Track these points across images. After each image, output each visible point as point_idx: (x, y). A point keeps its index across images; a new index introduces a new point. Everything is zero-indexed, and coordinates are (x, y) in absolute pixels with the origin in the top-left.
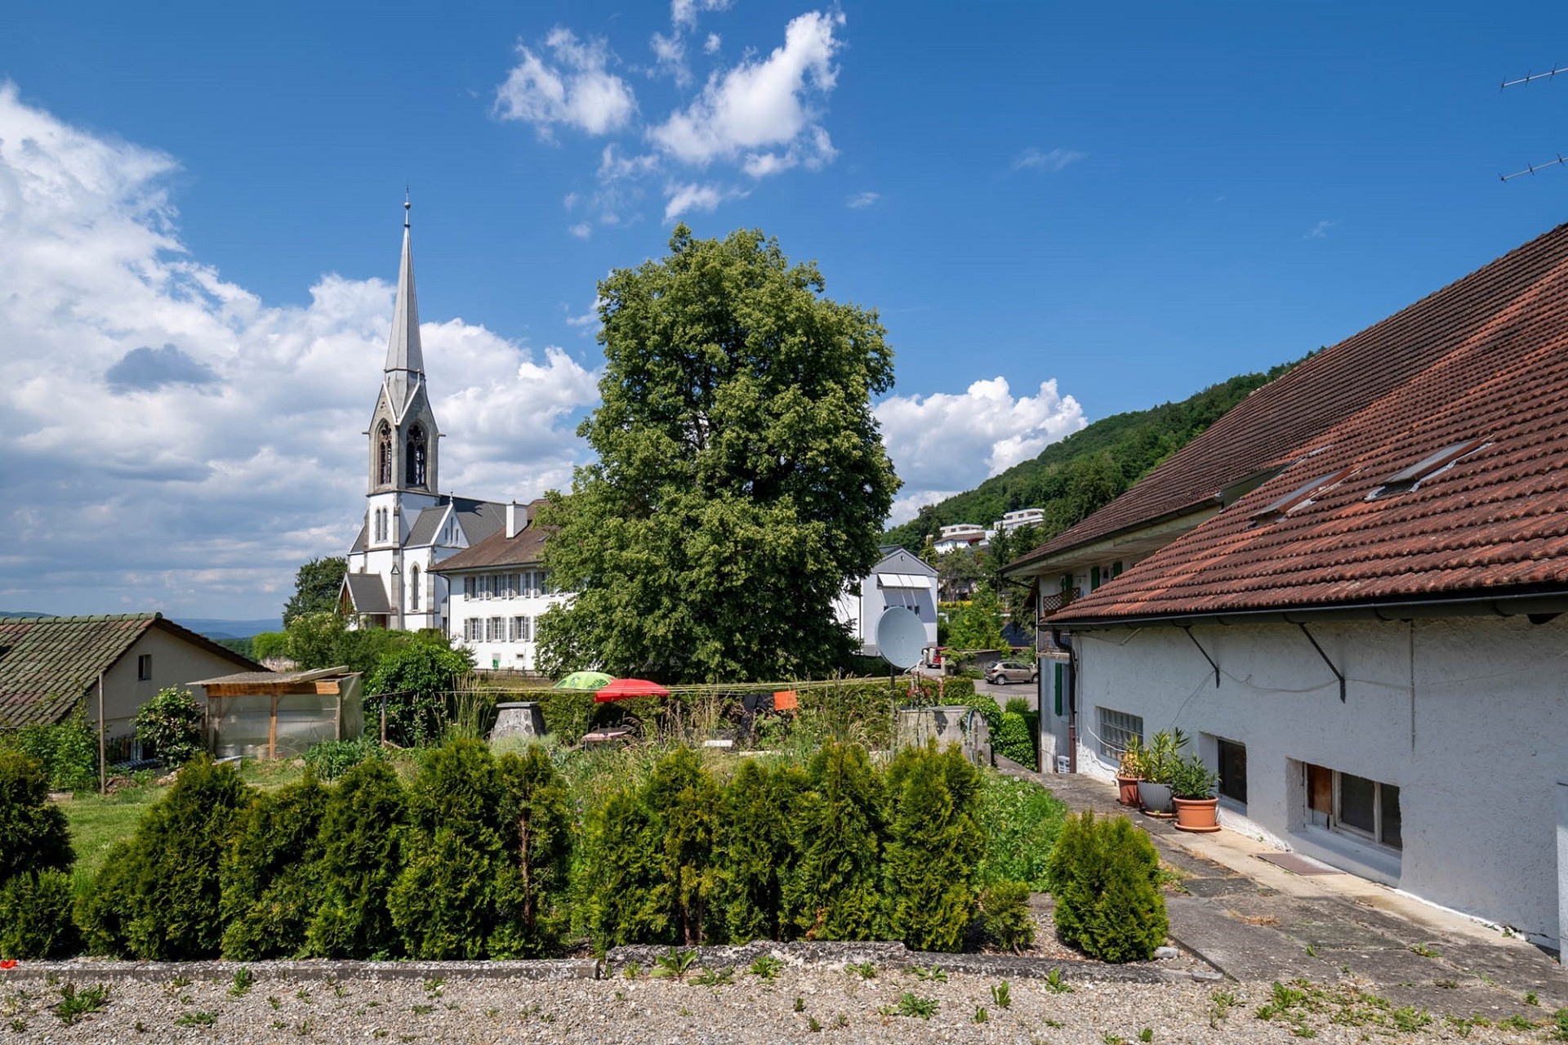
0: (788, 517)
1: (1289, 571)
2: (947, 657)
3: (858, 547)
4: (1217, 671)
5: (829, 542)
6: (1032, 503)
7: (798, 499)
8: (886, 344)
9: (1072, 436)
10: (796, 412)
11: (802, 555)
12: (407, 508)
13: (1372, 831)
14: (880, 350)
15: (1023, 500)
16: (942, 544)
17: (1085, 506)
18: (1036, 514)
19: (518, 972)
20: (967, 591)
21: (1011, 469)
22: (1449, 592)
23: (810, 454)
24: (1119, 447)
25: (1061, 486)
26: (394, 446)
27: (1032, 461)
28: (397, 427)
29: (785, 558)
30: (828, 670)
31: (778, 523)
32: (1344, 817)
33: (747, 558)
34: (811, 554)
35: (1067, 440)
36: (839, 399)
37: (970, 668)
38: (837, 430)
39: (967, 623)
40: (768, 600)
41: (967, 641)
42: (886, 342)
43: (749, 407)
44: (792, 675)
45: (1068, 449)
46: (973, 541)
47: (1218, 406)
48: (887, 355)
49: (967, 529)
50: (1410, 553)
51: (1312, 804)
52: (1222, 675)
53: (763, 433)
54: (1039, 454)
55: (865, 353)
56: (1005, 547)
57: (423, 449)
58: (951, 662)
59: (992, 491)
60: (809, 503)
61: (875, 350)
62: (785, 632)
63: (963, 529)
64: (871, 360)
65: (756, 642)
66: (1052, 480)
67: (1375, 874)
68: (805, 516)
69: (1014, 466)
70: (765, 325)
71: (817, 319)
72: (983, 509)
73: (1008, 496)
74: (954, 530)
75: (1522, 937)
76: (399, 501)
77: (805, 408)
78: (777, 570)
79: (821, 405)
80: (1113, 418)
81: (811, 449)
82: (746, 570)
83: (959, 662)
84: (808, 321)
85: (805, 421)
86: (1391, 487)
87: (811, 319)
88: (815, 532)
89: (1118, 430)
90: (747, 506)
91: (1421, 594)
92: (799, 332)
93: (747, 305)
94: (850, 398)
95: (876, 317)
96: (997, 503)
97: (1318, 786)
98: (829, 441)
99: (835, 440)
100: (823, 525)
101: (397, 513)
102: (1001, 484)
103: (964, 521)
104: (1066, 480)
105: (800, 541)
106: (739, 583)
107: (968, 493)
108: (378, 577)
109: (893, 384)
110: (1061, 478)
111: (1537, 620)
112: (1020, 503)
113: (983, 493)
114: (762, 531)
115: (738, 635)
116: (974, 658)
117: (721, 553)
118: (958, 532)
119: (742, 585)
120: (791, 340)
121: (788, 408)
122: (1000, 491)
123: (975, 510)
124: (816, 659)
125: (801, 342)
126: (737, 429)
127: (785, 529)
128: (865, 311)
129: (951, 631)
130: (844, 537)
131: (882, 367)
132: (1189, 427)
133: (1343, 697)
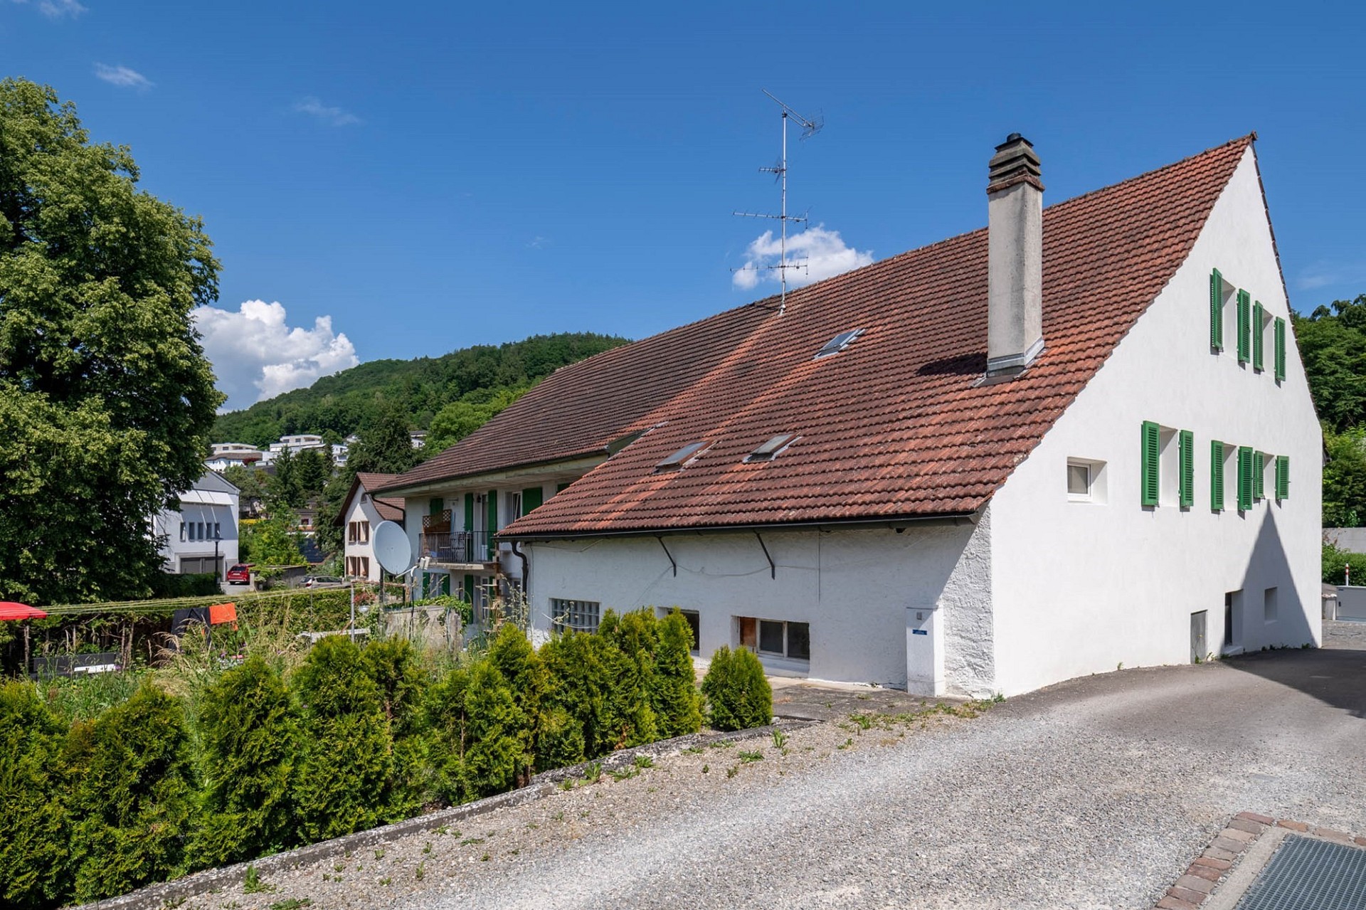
0: (100, 422)
1: (729, 503)
2: (257, 573)
3: (181, 460)
4: (675, 566)
5: (148, 450)
6: (308, 429)
7: (110, 403)
8: (214, 257)
9: (343, 372)
10: (113, 307)
11: (115, 464)
13: (781, 651)
14: (206, 261)
15: (299, 426)
16: (213, 461)
17: (387, 439)
18: (313, 440)
19: (501, 804)
20: (248, 509)
21: (283, 394)
22: (859, 517)
23: (128, 356)
24: (389, 388)
25: (336, 416)
27: (305, 390)
29: (94, 467)
30: (141, 588)
31: (85, 427)
32: (762, 648)
33: (43, 463)
34: (127, 464)
35: (338, 376)
36: (163, 302)
37: (278, 583)
38: (163, 336)
39: (267, 541)
40: (69, 513)
41: (265, 557)
42: (212, 252)
43: (45, 290)
44: (97, 596)
45: (339, 383)
46: (249, 461)
47: (467, 367)
48: (215, 267)
49: (241, 448)
50: (813, 496)
51: (742, 641)
52: (678, 568)
53: (65, 323)
54: (312, 384)
55: (188, 259)
56: (290, 469)
58: (260, 578)
59: (266, 413)
60: (126, 409)
61: (199, 260)
62: (91, 548)
63: (236, 448)
64: (194, 268)
65: (52, 559)
66: (328, 411)
67: (794, 673)
68: (118, 423)
69: (287, 392)
70: (67, 202)
71: (137, 211)
72: (258, 429)
73: (283, 420)
74: (225, 448)
75: (880, 687)
77: (124, 304)
78: (80, 478)
79: (143, 305)
80: (379, 362)
81: (131, 351)
82: (42, 477)
83: (268, 577)
84: (128, 214)
85: (123, 319)
86: (756, 456)
87: (131, 210)
88: (133, 440)
89: (385, 374)
90: (44, 404)
91: (843, 518)
92: (116, 220)
93: (41, 172)
94: (176, 304)
95: (200, 226)
96: (272, 426)
97: (747, 631)
98: (154, 346)
99: (160, 346)
100: (143, 434)
102: (275, 408)
103: (237, 440)
104: (341, 412)
105: (116, 449)
106: (33, 491)
107: (239, 413)
109: (217, 298)
110: (336, 409)
111: (899, 531)
112: (297, 428)
113: (257, 415)
114: (65, 434)
115: (26, 552)
116: (282, 573)
117: (6, 456)
118: (231, 451)
119: (36, 495)
120: (104, 227)
121: (102, 301)
122: (274, 414)
123: (248, 431)
124: (128, 577)
125: (118, 231)
126: (27, 312)
127: (96, 435)
128: (188, 216)
129: (251, 549)
130: (168, 449)
131: (206, 278)
132: (445, 380)
133: (773, 576)
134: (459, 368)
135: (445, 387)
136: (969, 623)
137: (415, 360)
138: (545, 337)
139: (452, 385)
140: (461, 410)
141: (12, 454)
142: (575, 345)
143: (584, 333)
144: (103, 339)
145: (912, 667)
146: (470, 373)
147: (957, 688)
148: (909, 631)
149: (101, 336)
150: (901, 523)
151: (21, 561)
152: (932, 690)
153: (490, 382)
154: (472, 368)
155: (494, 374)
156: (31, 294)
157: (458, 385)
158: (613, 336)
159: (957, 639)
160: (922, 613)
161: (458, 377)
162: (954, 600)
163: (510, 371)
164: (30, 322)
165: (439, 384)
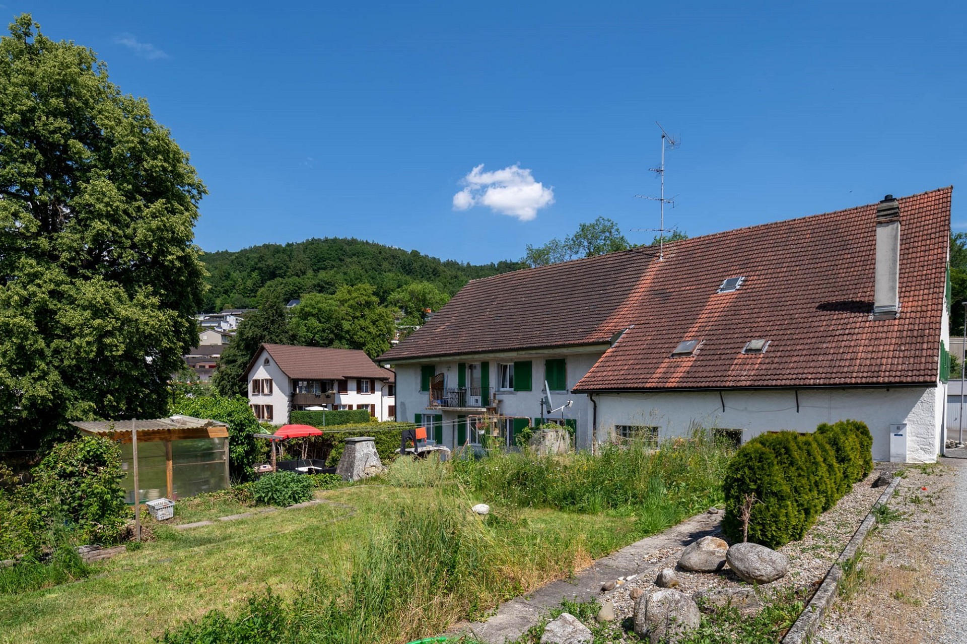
0: (153, 304)
4: (724, 407)
5: (176, 325)
23: (169, 257)
31: (144, 307)
40: (132, 369)
43: (118, 206)
53: (127, 231)
62: (145, 394)
68: (163, 305)
77: (168, 220)
79: (176, 220)
81: (170, 254)
82: (124, 343)
84: (166, 152)
86: (749, 350)
87: (169, 150)
88: (169, 318)
93: (107, 117)
98: (183, 250)
100: (177, 314)
106: (119, 353)
111: (888, 390)
115: (109, 396)
120: (152, 162)
121: (153, 216)
127: (152, 313)
132: (248, 270)
133: (798, 411)
134: (259, 261)
135: (249, 276)
136: (922, 431)
137: (218, 253)
138: (320, 240)
139: (255, 274)
140: (319, 299)
141: (106, 326)
142: (347, 248)
143: (349, 238)
144: (154, 244)
145: (893, 450)
146: (268, 265)
147: (915, 459)
148: (892, 435)
149: (153, 241)
150: (889, 387)
151: (105, 403)
152: (905, 460)
153: (285, 273)
154: (270, 262)
155: (288, 268)
156: (109, 209)
157: (259, 274)
158: (371, 242)
159: (915, 438)
160: (899, 428)
161: (259, 269)
162: (913, 421)
163: (300, 266)
164: (108, 230)
165: (245, 274)
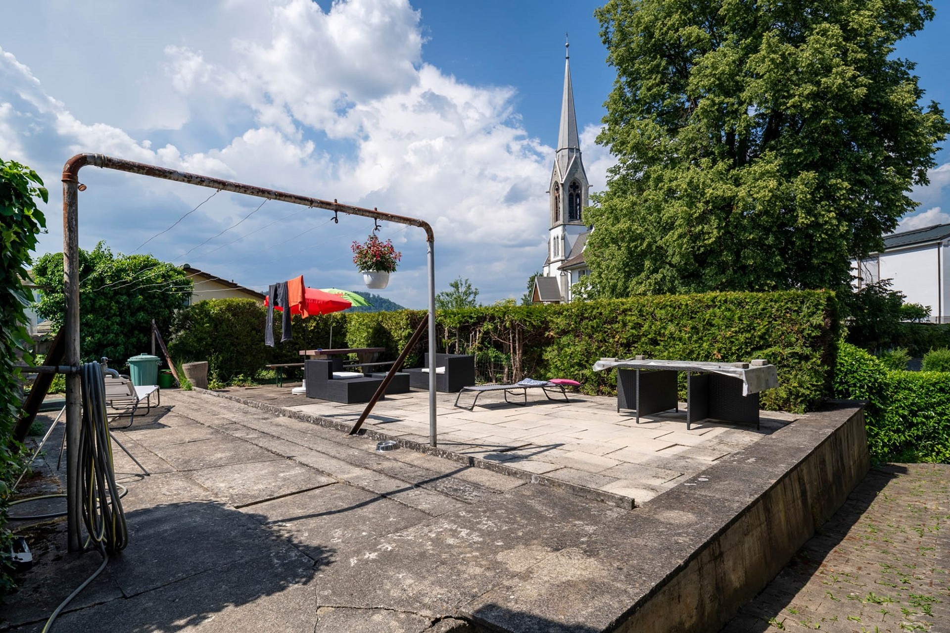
12: (569, 234)
26: (561, 197)
28: (562, 184)
57: (579, 196)
76: (564, 230)
101: (564, 238)
108: (555, 278)
